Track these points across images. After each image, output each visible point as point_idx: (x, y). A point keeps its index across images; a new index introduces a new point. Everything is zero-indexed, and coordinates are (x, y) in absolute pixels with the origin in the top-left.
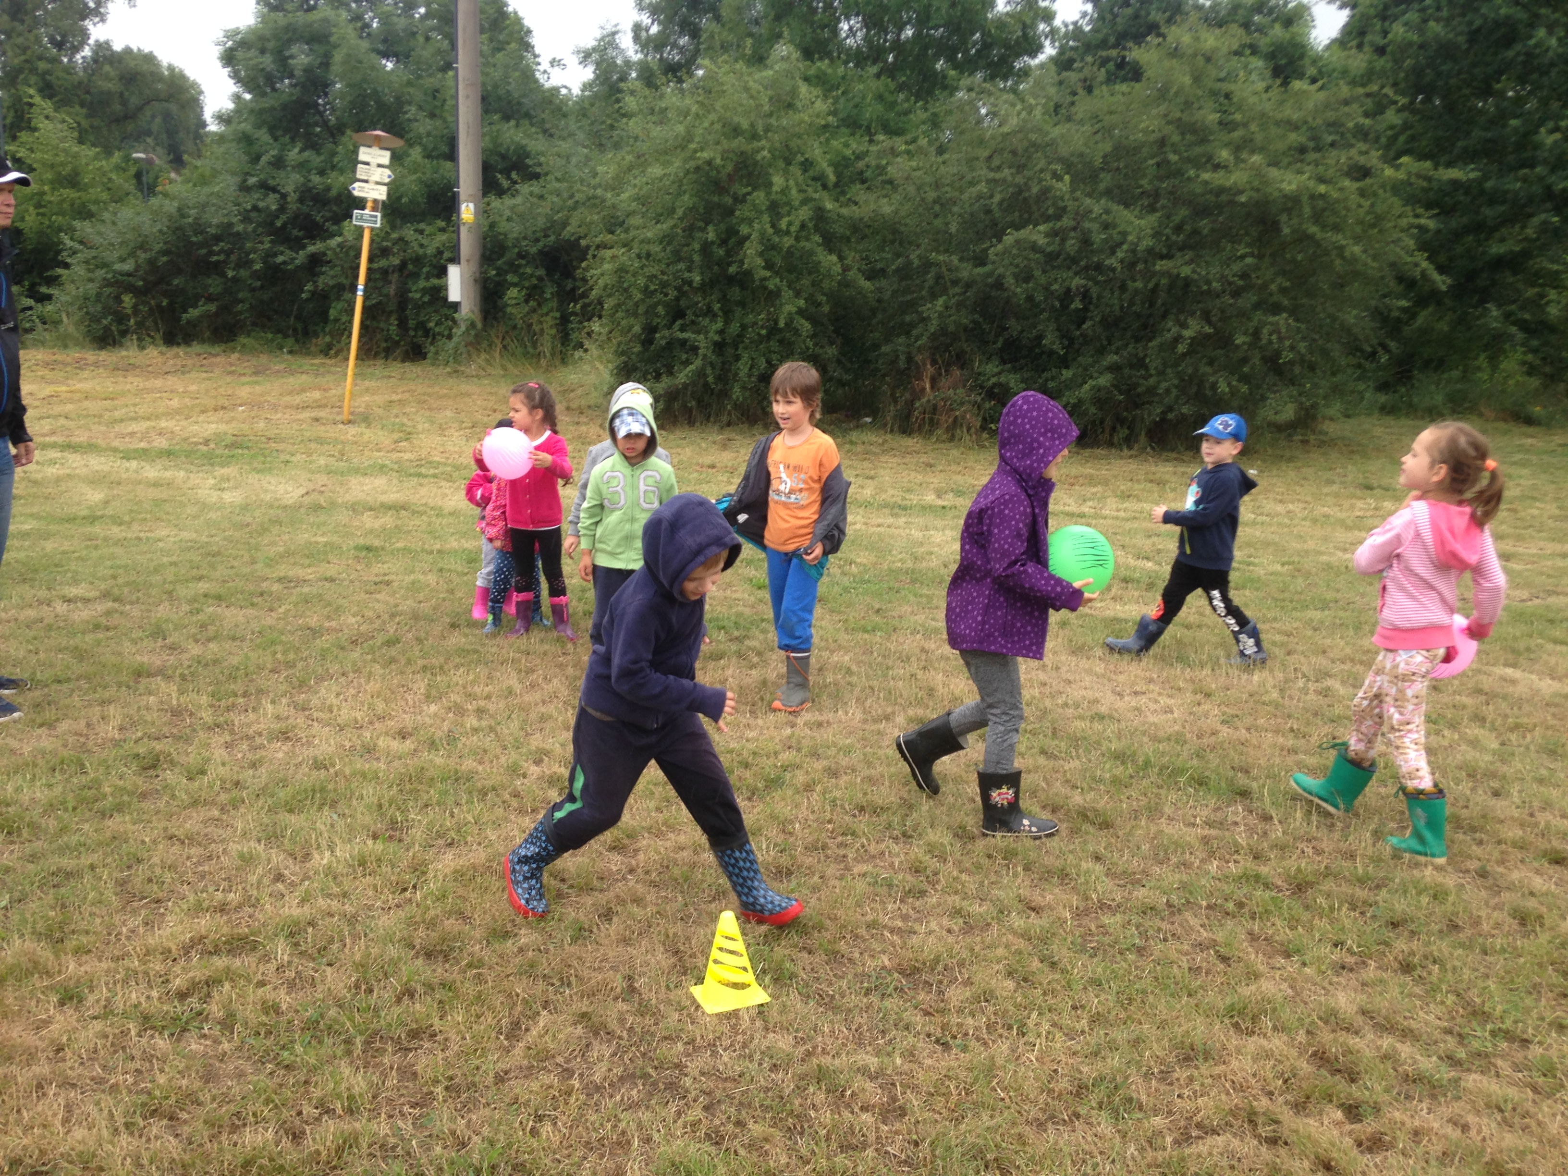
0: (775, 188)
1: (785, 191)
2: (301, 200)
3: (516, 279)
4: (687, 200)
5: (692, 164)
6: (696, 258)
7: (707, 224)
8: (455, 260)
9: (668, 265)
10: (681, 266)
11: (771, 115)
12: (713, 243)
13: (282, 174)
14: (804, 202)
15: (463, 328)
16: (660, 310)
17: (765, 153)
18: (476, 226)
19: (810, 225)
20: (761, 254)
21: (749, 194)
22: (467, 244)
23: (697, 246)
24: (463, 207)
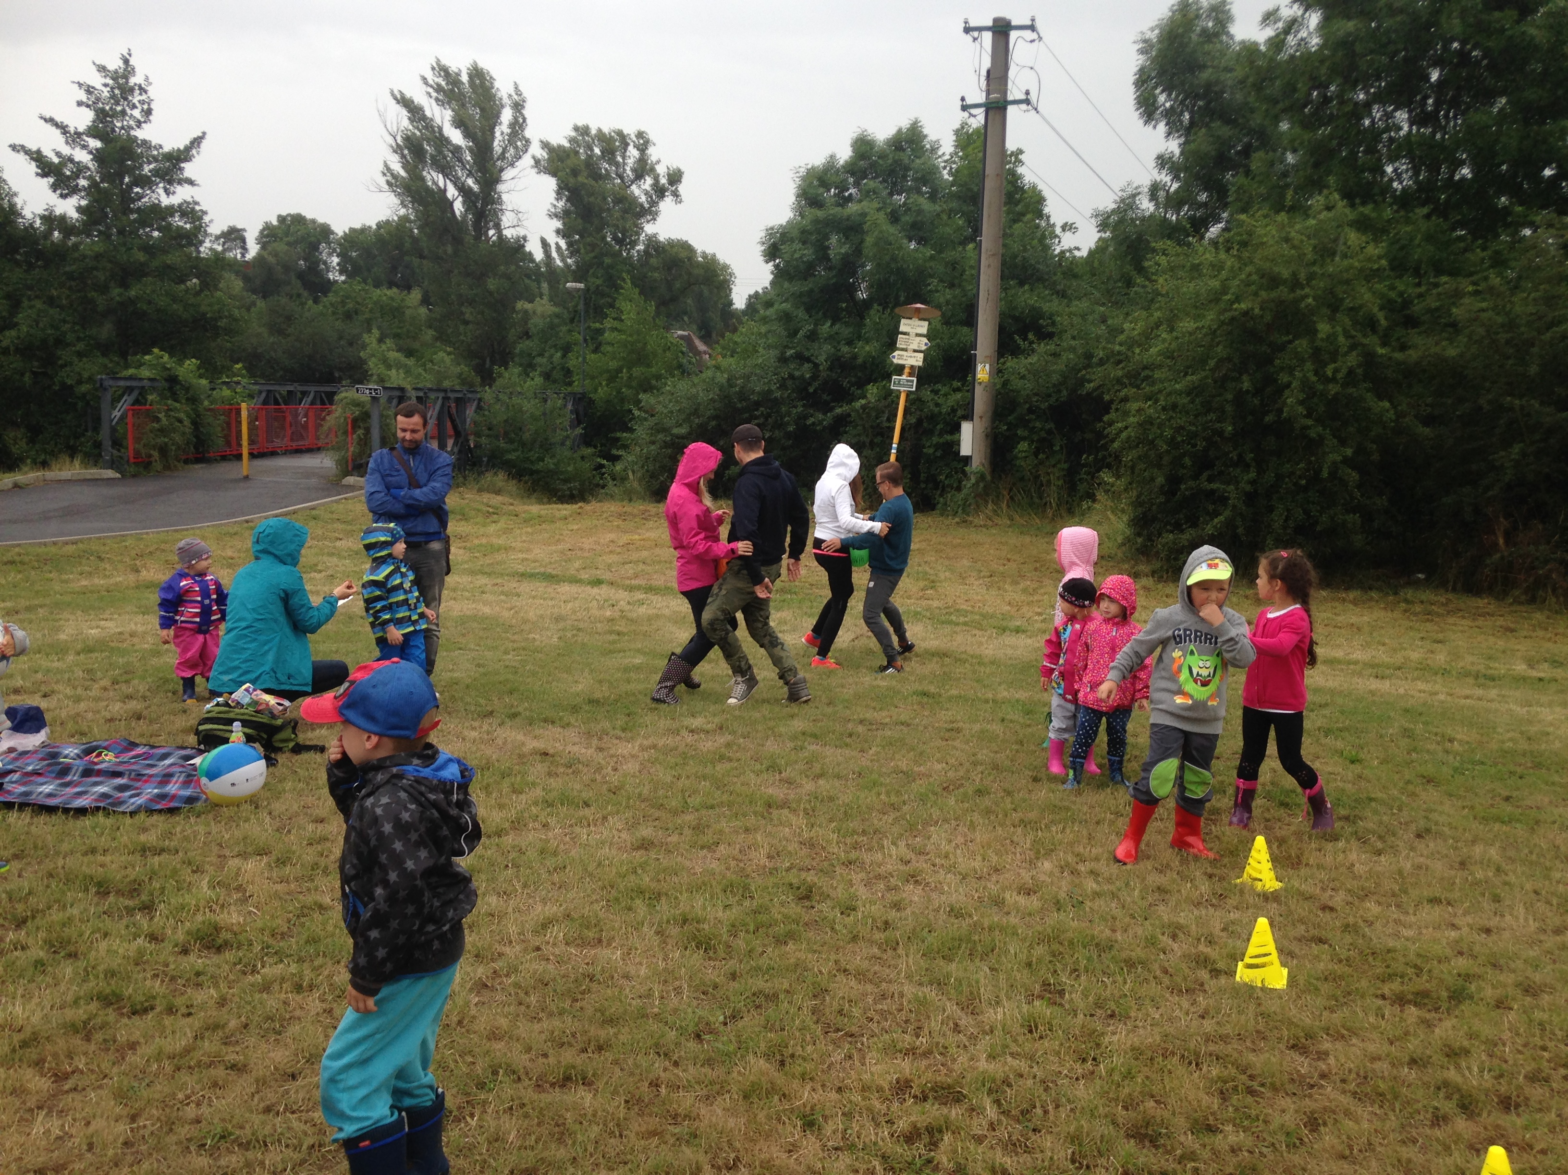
0: (1321, 335)
1: (1331, 338)
2: (831, 369)
3: (1026, 433)
4: (1220, 351)
5: (1228, 315)
6: (1229, 408)
7: (1241, 374)
8: (969, 417)
9: (1196, 416)
10: (1212, 416)
11: (1314, 263)
12: (1248, 391)
13: (816, 345)
14: (1353, 347)
15: (973, 480)
16: (1187, 461)
17: (1310, 300)
18: (989, 386)
19: (1359, 371)
20: (1301, 403)
21: (1290, 342)
22: (981, 402)
23: (1230, 397)
24: (979, 367)
